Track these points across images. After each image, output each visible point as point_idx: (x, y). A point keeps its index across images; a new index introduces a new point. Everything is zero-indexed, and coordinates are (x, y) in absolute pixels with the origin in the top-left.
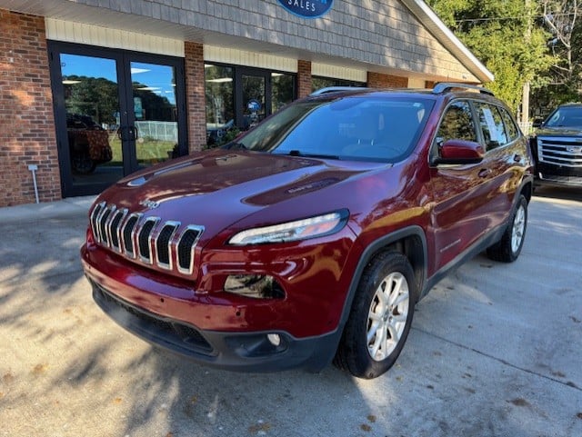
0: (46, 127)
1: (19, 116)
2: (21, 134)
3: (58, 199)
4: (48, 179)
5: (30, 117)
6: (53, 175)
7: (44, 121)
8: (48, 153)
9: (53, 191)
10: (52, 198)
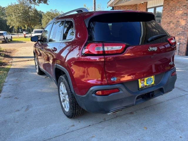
0: (186, 30)
1: (179, 27)
2: (179, 33)
3: (183, 55)
4: (182, 48)
5: (182, 27)
6: (184, 47)
7: (186, 28)
8: (184, 39)
9: (183, 52)
10: (182, 55)
